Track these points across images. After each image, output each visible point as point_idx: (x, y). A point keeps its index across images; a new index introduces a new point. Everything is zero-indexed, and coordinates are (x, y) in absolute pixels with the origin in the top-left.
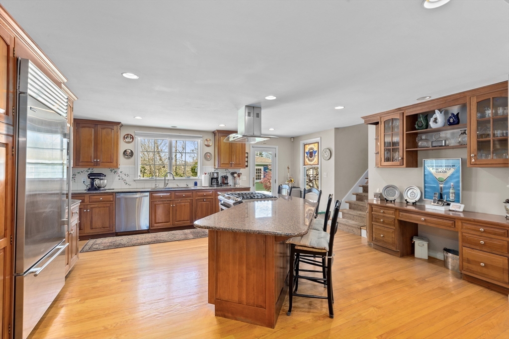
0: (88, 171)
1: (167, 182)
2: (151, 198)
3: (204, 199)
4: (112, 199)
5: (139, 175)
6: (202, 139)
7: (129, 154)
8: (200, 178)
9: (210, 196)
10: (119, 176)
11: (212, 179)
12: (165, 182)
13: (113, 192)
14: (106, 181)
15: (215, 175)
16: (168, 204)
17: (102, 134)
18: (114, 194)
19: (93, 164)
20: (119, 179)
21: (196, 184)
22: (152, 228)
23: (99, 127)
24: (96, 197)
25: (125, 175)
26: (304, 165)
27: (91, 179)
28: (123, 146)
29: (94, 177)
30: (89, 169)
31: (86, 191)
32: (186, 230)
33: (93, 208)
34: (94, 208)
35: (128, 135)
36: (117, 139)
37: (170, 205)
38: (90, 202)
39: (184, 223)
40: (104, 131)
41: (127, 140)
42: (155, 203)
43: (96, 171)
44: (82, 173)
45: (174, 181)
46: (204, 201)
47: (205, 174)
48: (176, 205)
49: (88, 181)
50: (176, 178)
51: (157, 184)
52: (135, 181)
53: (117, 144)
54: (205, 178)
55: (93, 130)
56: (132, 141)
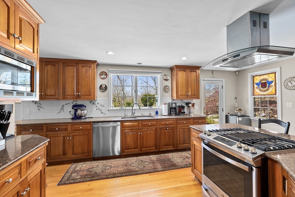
0: (73, 103)
1: (134, 111)
2: (122, 127)
3: (166, 128)
4: (89, 128)
5: (112, 105)
6: (161, 74)
7: (103, 88)
8: (160, 108)
9: (172, 124)
10: (96, 107)
11: (171, 108)
12: (132, 111)
13: (90, 122)
14: (86, 111)
15: (174, 105)
16: (136, 132)
17: (82, 71)
18: (91, 123)
19: (75, 97)
20: (97, 109)
21: (157, 113)
22: (123, 154)
23: (80, 65)
24: (77, 126)
25: (101, 106)
26: (254, 95)
27: (75, 109)
28: (99, 82)
29: (76, 108)
30: (74, 101)
31: (71, 121)
32: (152, 156)
33: (74, 136)
34: (76, 135)
35: (103, 72)
36: (94, 75)
37: (138, 133)
38: (71, 131)
39: (150, 149)
40: (84, 69)
41: (102, 77)
42: (126, 131)
43: (79, 102)
44: (68, 105)
45: (140, 110)
46: (167, 129)
47: (165, 104)
48: (143, 133)
49: (73, 111)
50: (141, 108)
51: (126, 113)
52: (108, 110)
53: (94, 79)
54: (165, 107)
55: (75, 68)
56: (106, 77)
